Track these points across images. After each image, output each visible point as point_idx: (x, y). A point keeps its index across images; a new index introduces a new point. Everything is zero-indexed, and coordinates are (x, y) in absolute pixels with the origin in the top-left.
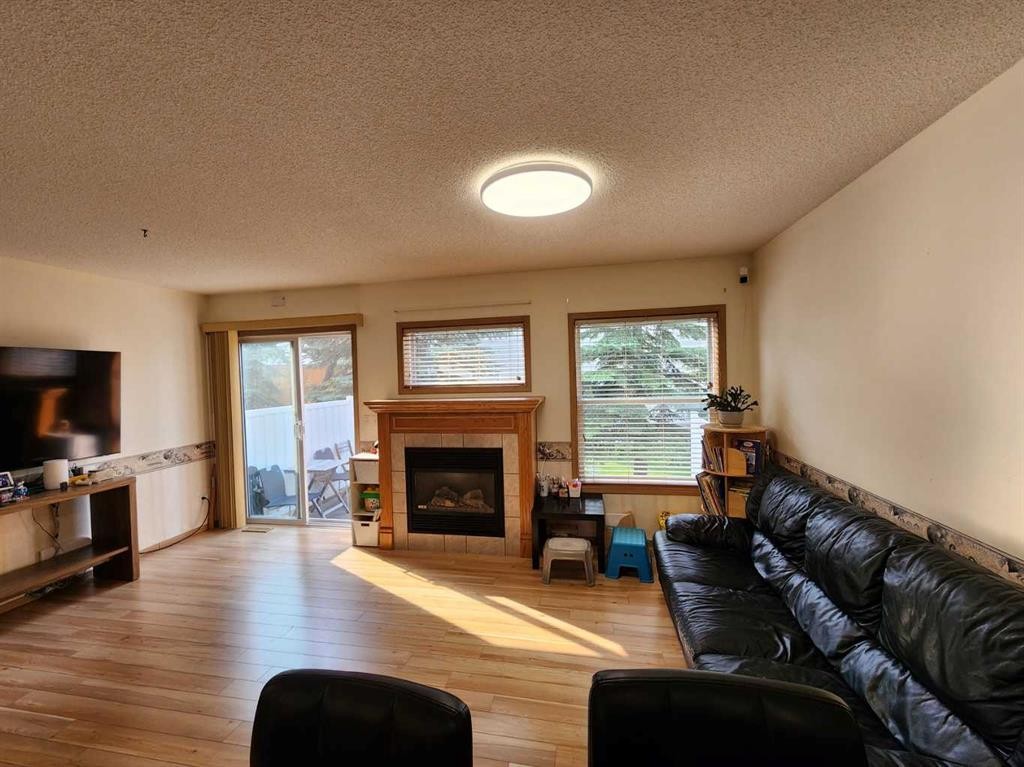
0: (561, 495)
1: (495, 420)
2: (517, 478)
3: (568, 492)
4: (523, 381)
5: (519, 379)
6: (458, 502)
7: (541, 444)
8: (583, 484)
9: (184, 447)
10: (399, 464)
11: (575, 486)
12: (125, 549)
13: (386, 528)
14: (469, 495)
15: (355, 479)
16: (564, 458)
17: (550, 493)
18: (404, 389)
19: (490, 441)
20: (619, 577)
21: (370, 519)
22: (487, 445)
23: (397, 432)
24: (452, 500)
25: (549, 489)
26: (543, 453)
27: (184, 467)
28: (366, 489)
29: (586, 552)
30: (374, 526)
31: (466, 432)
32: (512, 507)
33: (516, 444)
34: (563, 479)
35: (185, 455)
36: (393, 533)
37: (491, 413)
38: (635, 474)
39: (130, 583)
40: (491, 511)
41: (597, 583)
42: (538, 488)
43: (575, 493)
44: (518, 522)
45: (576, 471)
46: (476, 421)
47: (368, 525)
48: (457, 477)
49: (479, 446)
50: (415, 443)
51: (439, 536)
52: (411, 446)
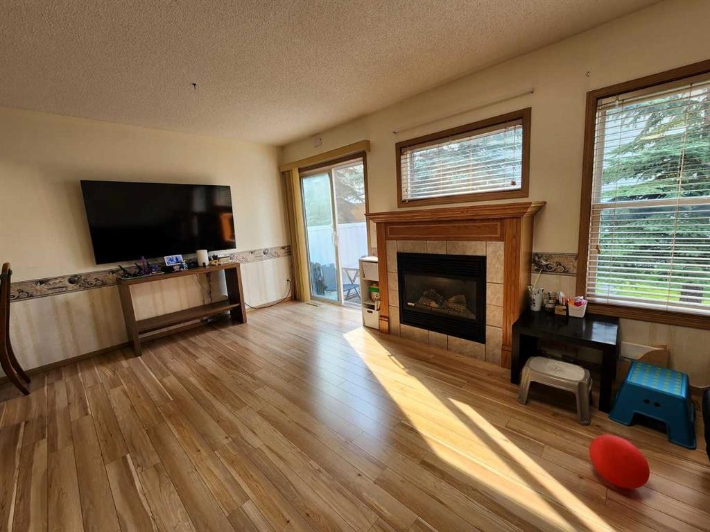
0: (556, 312)
1: (479, 227)
2: (501, 288)
3: (567, 310)
4: (518, 186)
5: (514, 184)
6: (441, 304)
7: (537, 254)
8: (591, 304)
9: (275, 248)
10: (393, 266)
11: (578, 304)
12: (238, 305)
13: (384, 317)
14: (453, 299)
15: (364, 277)
16: (566, 272)
17: (543, 307)
18: (402, 202)
19: (474, 248)
20: (631, 425)
21: (372, 307)
22: (470, 253)
23: (391, 239)
24: (437, 302)
25: (542, 303)
26: (537, 263)
27: (275, 260)
28: (372, 285)
29: (580, 384)
30: (376, 313)
31: (448, 239)
32: (494, 316)
33: (501, 253)
34: (562, 294)
35: (275, 253)
36: (389, 321)
37: (475, 220)
38: (681, 299)
39: (242, 325)
40: (473, 317)
41: (593, 421)
42: (527, 300)
43: (578, 312)
44: (500, 333)
45: (581, 288)
46: (459, 228)
47: (372, 312)
48: (443, 281)
49: (461, 254)
50: (405, 249)
51: (425, 331)
52: (402, 251)
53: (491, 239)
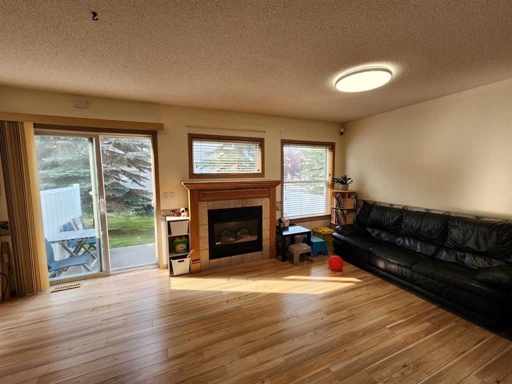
0: (281, 226)
1: (258, 191)
2: (268, 220)
3: (284, 224)
4: (260, 172)
6: (235, 237)
10: (204, 220)
11: (287, 221)
13: (196, 260)
16: (278, 209)
18: (193, 175)
19: (256, 202)
22: (254, 205)
23: (203, 201)
24: (232, 237)
28: (177, 239)
30: (187, 260)
31: (243, 198)
32: (266, 235)
33: (268, 203)
36: (200, 262)
43: (287, 224)
44: (268, 242)
45: (282, 215)
46: (249, 192)
47: (183, 261)
48: (232, 224)
49: (251, 206)
50: (214, 207)
51: (228, 258)
52: (212, 209)
53: (264, 197)
